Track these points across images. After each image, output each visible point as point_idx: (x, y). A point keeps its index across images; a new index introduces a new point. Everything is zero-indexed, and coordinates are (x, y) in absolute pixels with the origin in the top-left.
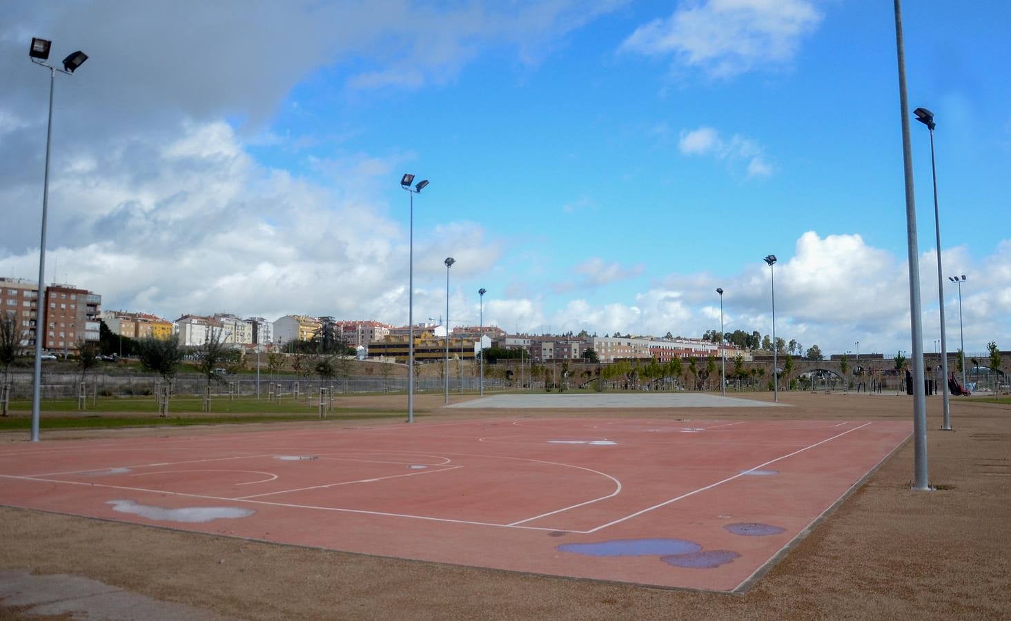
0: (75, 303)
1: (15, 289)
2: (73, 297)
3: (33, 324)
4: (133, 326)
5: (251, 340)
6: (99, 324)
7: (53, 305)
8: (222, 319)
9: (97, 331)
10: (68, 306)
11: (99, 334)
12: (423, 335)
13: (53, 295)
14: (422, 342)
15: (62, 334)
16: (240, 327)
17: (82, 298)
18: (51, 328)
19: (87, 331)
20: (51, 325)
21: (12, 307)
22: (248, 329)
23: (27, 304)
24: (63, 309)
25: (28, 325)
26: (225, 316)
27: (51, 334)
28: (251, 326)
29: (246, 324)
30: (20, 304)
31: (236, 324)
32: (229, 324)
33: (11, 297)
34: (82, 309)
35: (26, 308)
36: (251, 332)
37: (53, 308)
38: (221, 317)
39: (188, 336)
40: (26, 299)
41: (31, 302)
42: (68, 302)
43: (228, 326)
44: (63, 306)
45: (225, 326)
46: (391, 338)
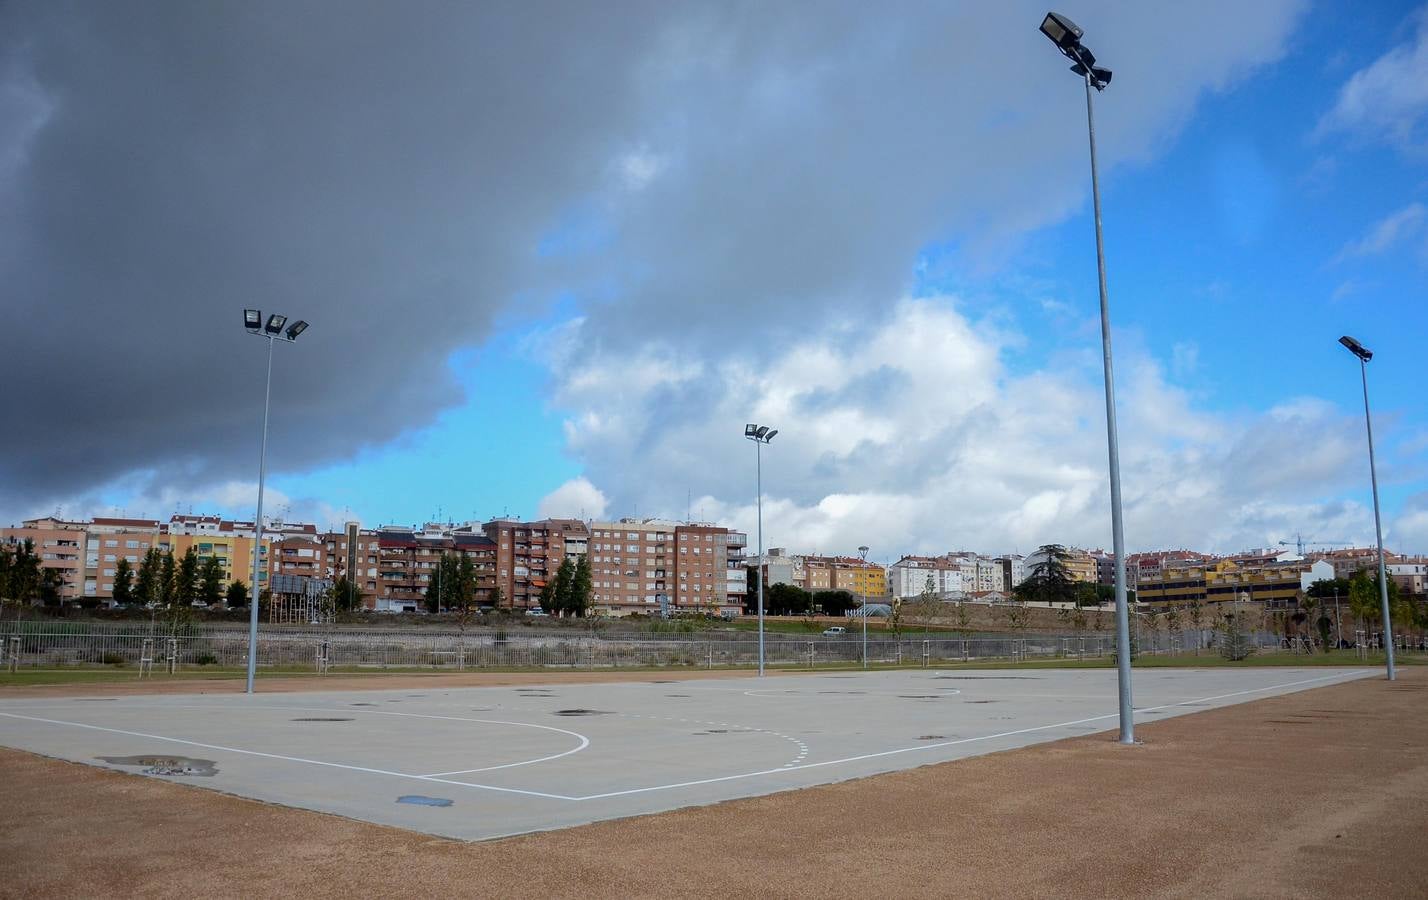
0: (712, 545)
1: (636, 532)
2: (709, 538)
3: (661, 574)
4: (827, 574)
5: (1002, 586)
6: (746, 572)
7: (684, 550)
8: (958, 560)
9: (742, 581)
10: (703, 550)
11: (746, 585)
12: (1220, 566)
13: (683, 537)
14: (1219, 576)
15: (697, 587)
16: (984, 570)
17: (720, 539)
18: (683, 580)
19: (731, 581)
20: (683, 575)
21: (632, 555)
22: (998, 572)
23: (651, 550)
24: (696, 555)
25: (653, 576)
26: (962, 555)
27: (683, 587)
28: (1000, 567)
29: (994, 565)
30: (643, 550)
31: (978, 565)
32: (967, 566)
33: (633, 542)
34: (721, 553)
35: (649, 556)
36: (1001, 575)
37: (684, 554)
38: (957, 556)
39: (904, 585)
40: (650, 544)
41: (656, 547)
42: (703, 545)
43: (966, 569)
44: (697, 551)
45: (962, 568)
46: (1171, 573)
